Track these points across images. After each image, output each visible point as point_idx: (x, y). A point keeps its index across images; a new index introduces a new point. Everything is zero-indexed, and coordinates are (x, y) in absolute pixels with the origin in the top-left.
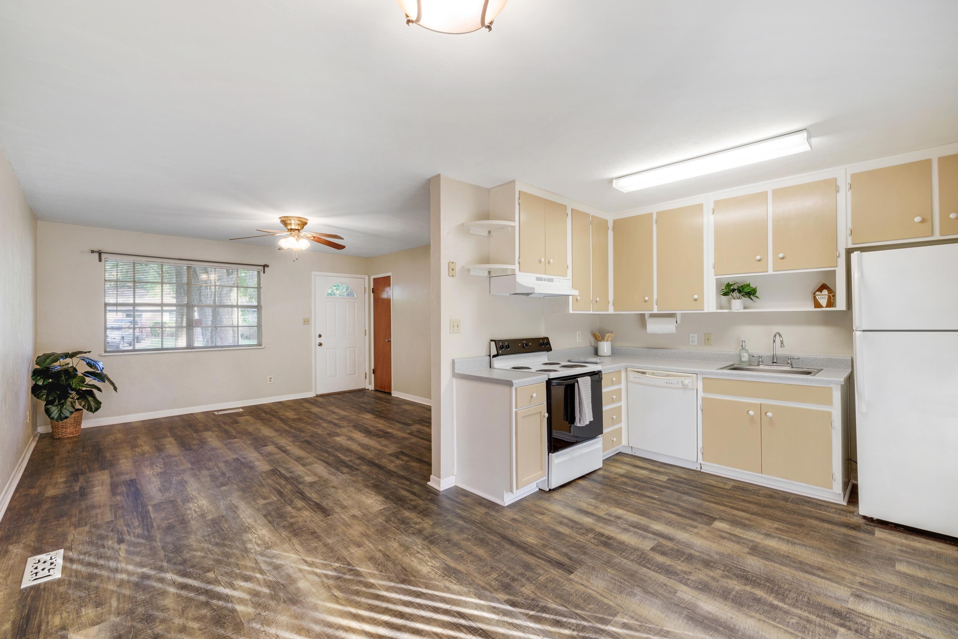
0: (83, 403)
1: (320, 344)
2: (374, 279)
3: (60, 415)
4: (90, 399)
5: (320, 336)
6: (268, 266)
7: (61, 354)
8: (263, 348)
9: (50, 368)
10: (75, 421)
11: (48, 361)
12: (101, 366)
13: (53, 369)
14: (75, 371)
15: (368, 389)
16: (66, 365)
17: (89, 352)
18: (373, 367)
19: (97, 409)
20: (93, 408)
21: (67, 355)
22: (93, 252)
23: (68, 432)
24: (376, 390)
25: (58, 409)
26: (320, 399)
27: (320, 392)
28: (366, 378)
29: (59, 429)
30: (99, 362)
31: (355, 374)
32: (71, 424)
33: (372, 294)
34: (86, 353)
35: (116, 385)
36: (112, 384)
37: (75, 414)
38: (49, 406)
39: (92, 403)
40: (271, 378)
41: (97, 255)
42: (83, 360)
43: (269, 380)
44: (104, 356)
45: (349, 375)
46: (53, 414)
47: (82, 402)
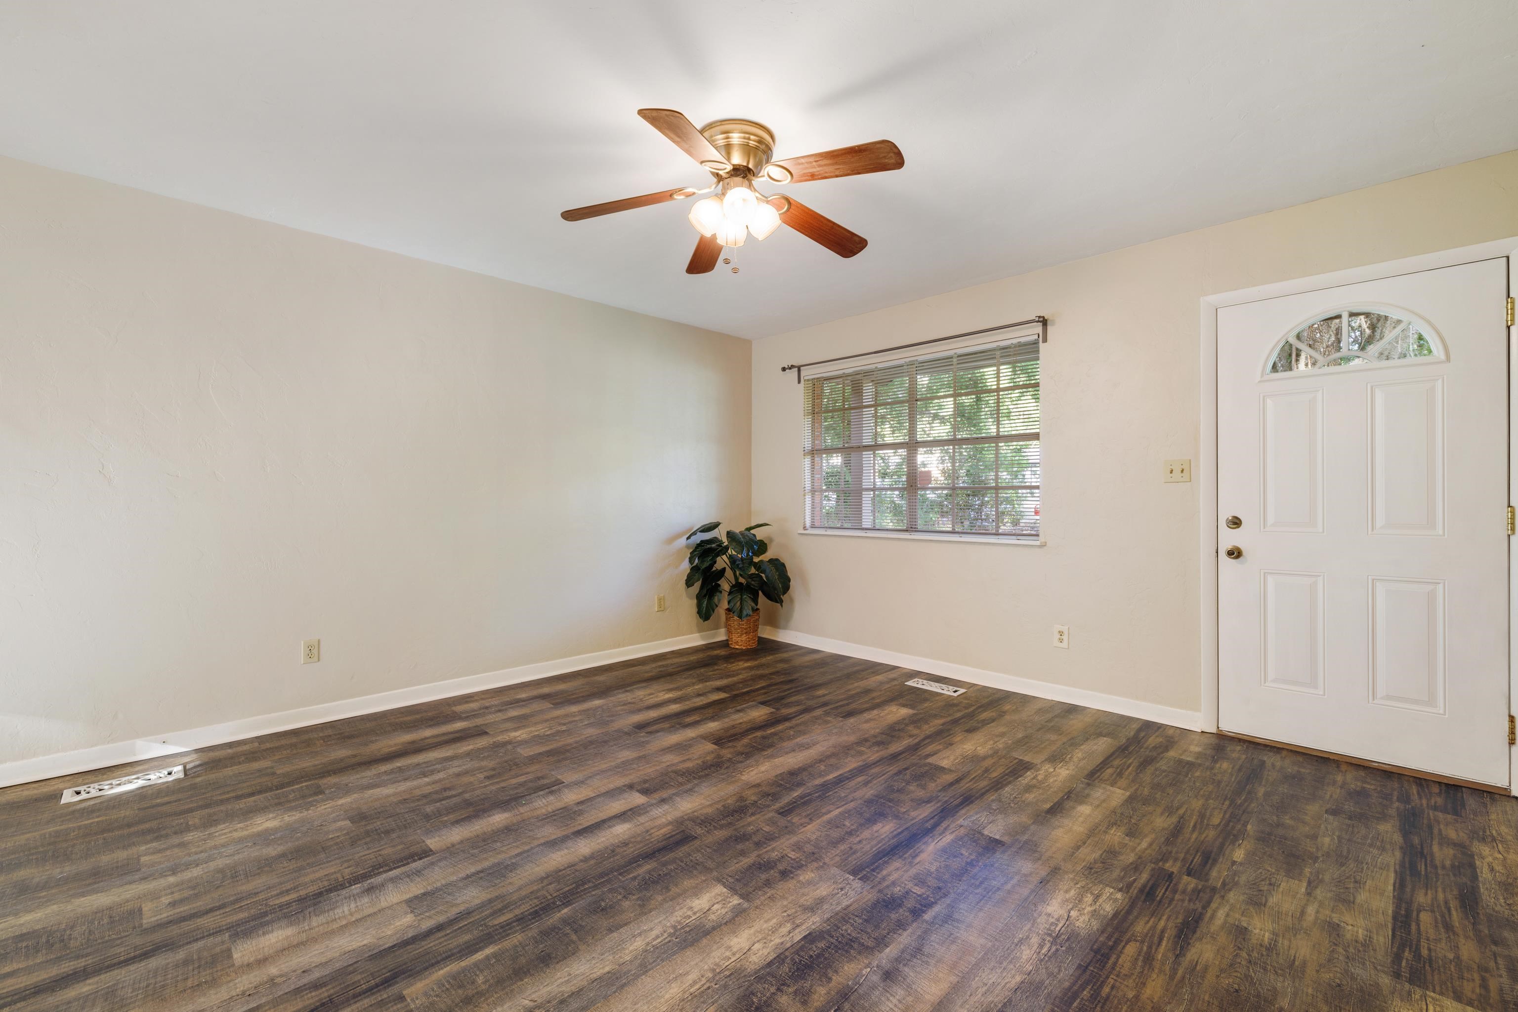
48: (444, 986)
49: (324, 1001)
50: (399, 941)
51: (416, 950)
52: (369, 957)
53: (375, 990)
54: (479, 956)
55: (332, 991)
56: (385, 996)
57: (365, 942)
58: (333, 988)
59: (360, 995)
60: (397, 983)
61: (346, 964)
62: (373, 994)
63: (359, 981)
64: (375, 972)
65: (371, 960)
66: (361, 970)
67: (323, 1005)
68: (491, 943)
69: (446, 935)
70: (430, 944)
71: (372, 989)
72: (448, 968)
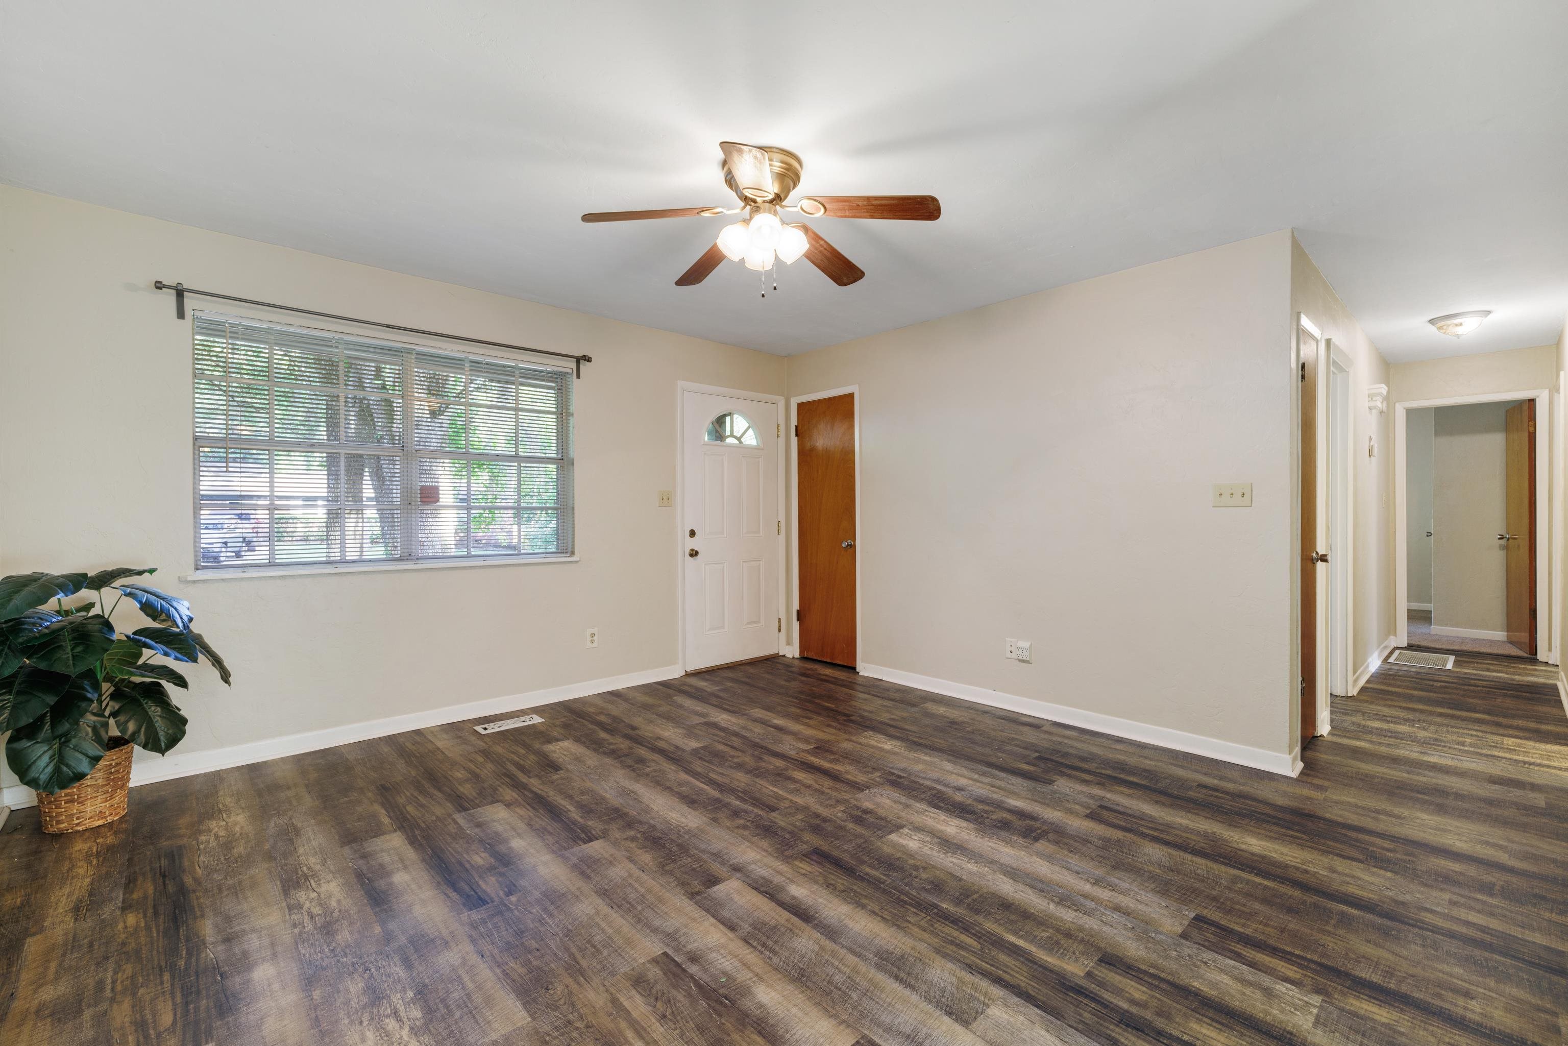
0: (131, 727)
1: (694, 554)
2: (800, 406)
3: (57, 770)
4: (154, 711)
5: (693, 533)
6: (589, 360)
7: (62, 576)
8: (577, 562)
9: (23, 623)
10: (108, 779)
11: (17, 600)
12: (185, 612)
13: (34, 624)
14: (105, 629)
15: (784, 656)
16: (79, 610)
17: (151, 571)
18: (796, 606)
19: (173, 741)
20: (162, 738)
21: (78, 581)
22: (159, 286)
23: (89, 815)
24: (803, 658)
25: (50, 752)
26: (694, 681)
27: (692, 667)
28: (780, 630)
29: (58, 807)
30: (178, 601)
31: (759, 622)
32: (96, 787)
33: (794, 440)
34: (140, 573)
35: (227, 664)
36: (217, 662)
37: (110, 758)
38: (25, 744)
39: (160, 724)
40: (593, 635)
41: (169, 298)
42: (130, 595)
43: (589, 638)
44: (194, 582)
45: (748, 623)
46: (34, 768)
47: (127, 722)
48: (1063, 953)
49: (1124, 1027)
50: (1028, 1004)
51: (1035, 987)
52: (1059, 1020)
53: (1092, 995)
54: (1021, 943)
55: (1112, 1027)
56: (1093, 986)
57: (1043, 1033)
58: (1107, 1028)
59: (1103, 1003)
60: (1076, 984)
61: (1078, 1034)
62: (1096, 995)
63: (1090, 1012)
64: (1074, 1005)
65: (1062, 1016)
66: (1078, 1017)
67: (1128, 1025)
68: (1002, 940)
69: (1006, 972)
70: (1022, 979)
71: (1092, 998)
72: (1044, 957)
